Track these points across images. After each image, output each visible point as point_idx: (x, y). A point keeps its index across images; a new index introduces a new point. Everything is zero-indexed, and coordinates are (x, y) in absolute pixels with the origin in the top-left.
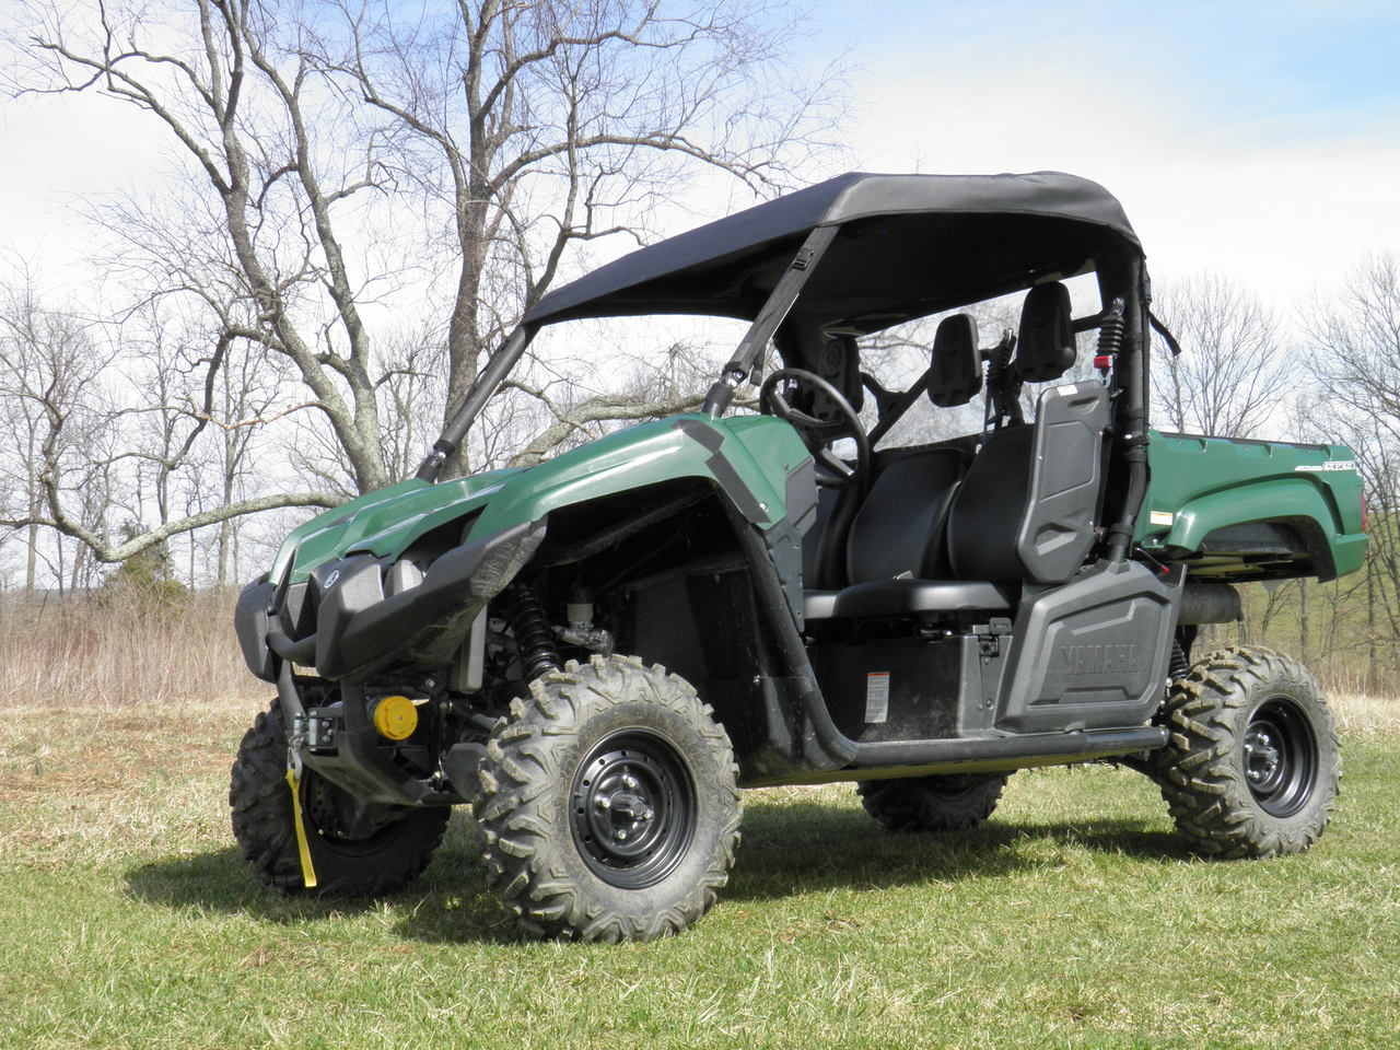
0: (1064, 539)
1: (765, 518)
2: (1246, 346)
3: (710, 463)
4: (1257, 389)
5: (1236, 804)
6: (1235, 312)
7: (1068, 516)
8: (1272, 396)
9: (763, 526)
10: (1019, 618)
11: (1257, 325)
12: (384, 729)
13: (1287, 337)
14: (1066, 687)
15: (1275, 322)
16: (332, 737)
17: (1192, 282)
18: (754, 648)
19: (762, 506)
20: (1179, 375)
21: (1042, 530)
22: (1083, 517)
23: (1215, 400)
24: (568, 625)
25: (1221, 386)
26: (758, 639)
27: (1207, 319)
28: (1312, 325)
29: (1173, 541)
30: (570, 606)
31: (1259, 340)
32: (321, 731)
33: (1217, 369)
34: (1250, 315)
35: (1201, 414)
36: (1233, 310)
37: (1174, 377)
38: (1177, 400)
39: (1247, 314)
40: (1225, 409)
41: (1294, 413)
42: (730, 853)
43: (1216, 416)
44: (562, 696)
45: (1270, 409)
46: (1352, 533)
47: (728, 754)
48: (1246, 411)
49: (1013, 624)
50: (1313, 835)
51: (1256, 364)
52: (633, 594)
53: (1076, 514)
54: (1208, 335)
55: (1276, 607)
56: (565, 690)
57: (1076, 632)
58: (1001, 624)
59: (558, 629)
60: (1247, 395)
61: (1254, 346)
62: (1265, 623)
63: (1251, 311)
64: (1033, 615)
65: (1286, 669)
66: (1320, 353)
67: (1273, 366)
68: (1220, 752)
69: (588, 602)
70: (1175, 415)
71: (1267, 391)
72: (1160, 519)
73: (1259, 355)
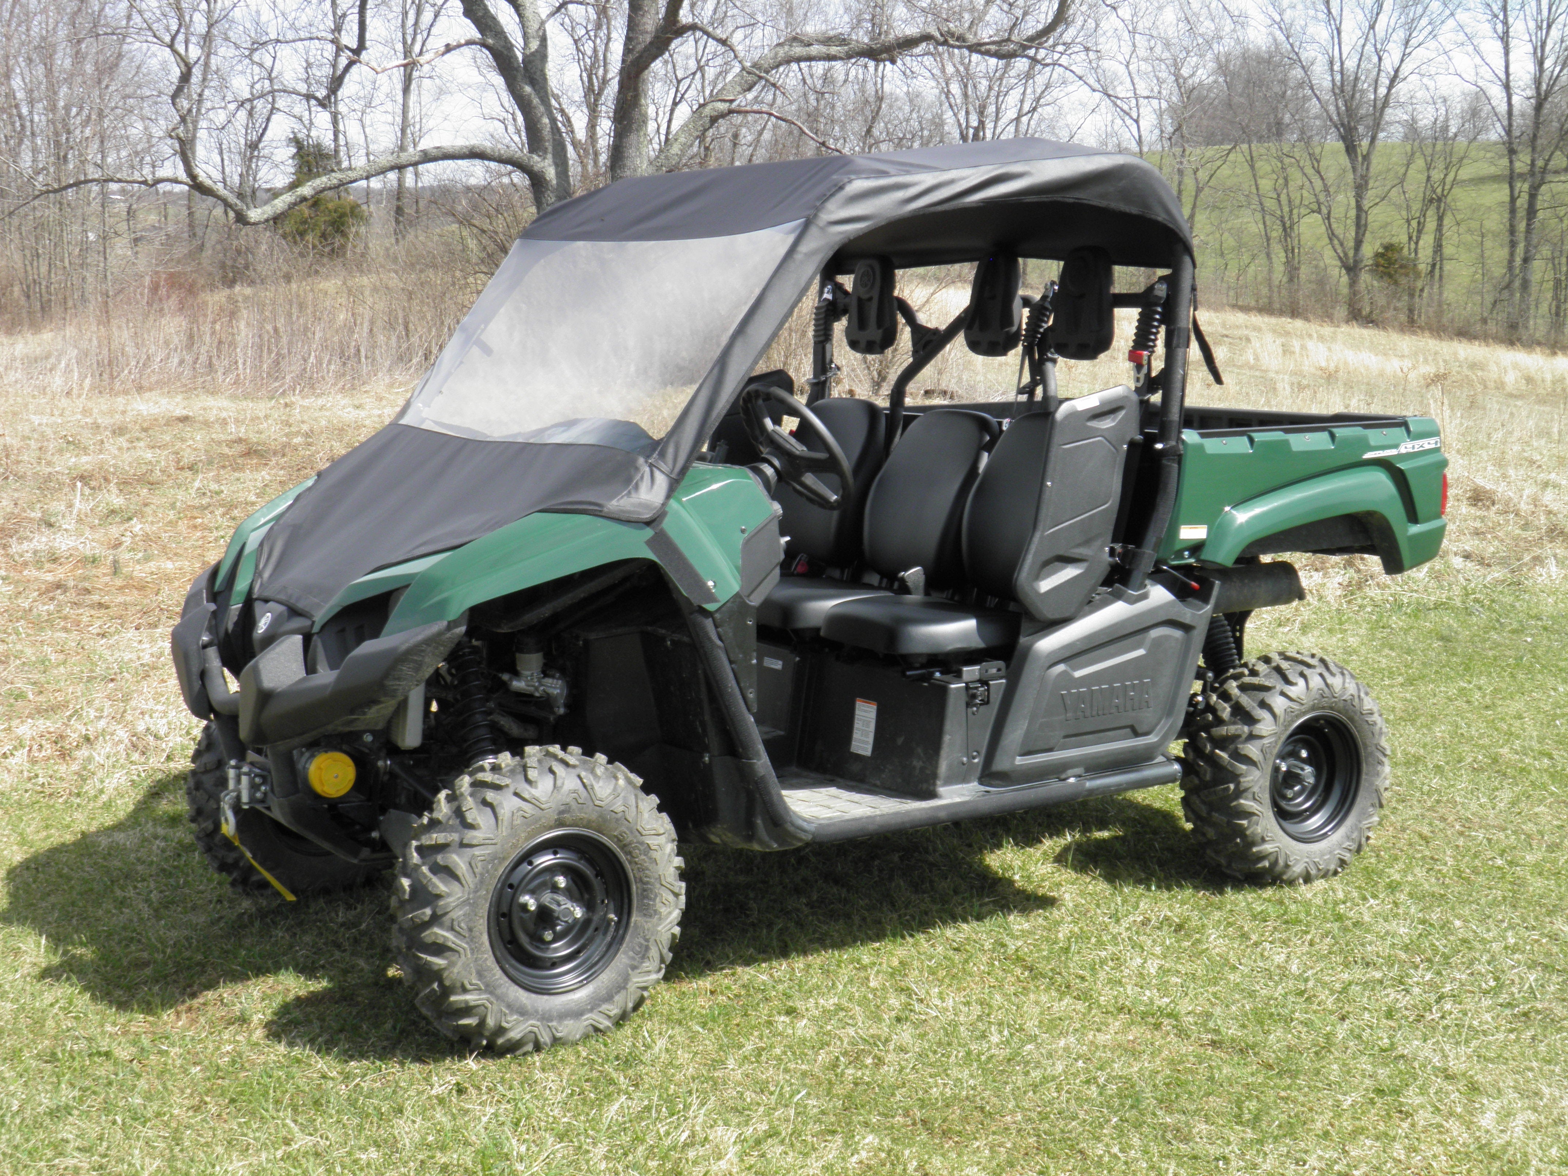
0: (1069, 573)
1: (711, 598)
3: (650, 543)
5: (1258, 839)
7: (1079, 545)
9: (711, 607)
10: (1014, 661)
12: (318, 788)
14: (1063, 733)
16: (265, 794)
18: (703, 724)
19: (710, 584)
21: (1046, 563)
22: (1098, 543)
23: (1550, 10)
24: (516, 674)
26: (707, 717)
29: (1206, 555)
30: (518, 655)
32: (254, 787)
38: (1504, 10)
42: (665, 951)
44: (485, 803)
46: (1428, 520)
47: (670, 847)
49: (1007, 667)
50: (1347, 856)
52: (587, 642)
53: (1087, 542)
56: (490, 795)
57: (1078, 674)
58: (993, 667)
59: (505, 677)
64: (1030, 659)
65: (1327, 685)
68: (1244, 785)
69: (537, 651)
70: (1500, 26)
72: (1191, 533)
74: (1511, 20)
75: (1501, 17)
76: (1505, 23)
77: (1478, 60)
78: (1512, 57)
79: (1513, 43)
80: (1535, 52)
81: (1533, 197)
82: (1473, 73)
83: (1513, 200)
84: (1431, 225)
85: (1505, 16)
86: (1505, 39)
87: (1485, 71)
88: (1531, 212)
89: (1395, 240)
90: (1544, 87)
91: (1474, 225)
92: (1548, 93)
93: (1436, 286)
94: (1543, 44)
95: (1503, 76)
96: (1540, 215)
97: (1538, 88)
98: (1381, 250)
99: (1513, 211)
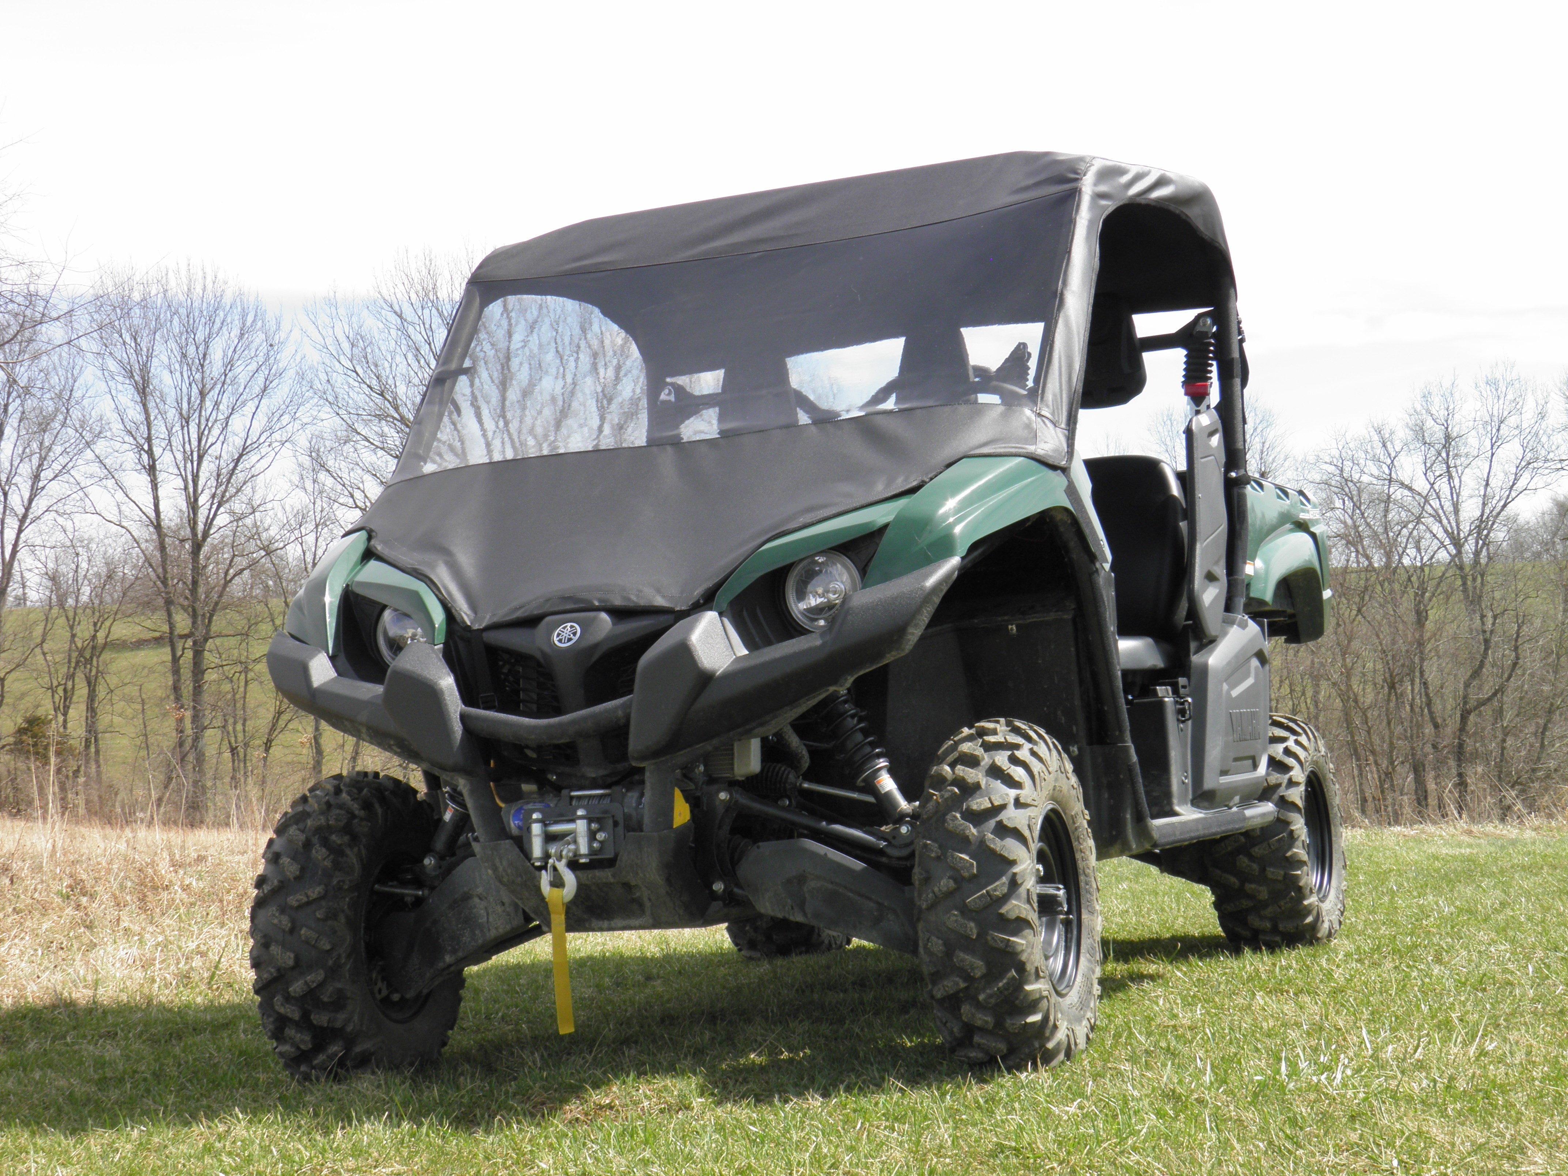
2: (242, 367)
4: (257, 427)
6: (229, 320)
8: (276, 436)
11: (259, 338)
13: (298, 358)
15: (283, 335)
17: (171, 274)
20: (151, 405)
21: (1204, 578)
22: (1221, 564)
23: (200, 440)
25: (207, 420)
27: (190, 330)
28: (329, 341)
31: (261, 359)
33: (203, 394)
34: (248, 324)
35: (179, 456)
36: (226, 316)
37: (145, 406)
38: (149, 439)
39: (244, 324)
40: (214, 451)
41: (306, 461)
43: (200, 458)
45: (273, 453)
48: (241, 456)
51: (257, 390)
53: (1217, 562)
54: (192, 350)
55: (281, 723)
60: (243, 435)
61: (253, 366)
62: (268, 745)
63: (250, 319)
66: (338, 379)
67: (280, 394)
70: (145, 457)
71: (269, 429)
73: (260, 379)
74: (157, 451)
75: (146, 447)
76: (150, 452)
77: (120, 495)
78: (161, 493)
79: (161, 477)
80: (186, 488)
81: (198, 654)
82: (116, 512)
83: (175, 660)
84: (82, 691)
85: (150, 446)
86: (151, 470)
87: (129, 509)
88: (198, 670)
89: (40, 712)
90: (201, 527)
91: (133, 690)
92: (206, 534)
93: (93, 767)
94: (196, 478)
95: (152, 515)
96: (211, 676)
97: (194, 529)
98: (24, 725)
99: (176, 671)
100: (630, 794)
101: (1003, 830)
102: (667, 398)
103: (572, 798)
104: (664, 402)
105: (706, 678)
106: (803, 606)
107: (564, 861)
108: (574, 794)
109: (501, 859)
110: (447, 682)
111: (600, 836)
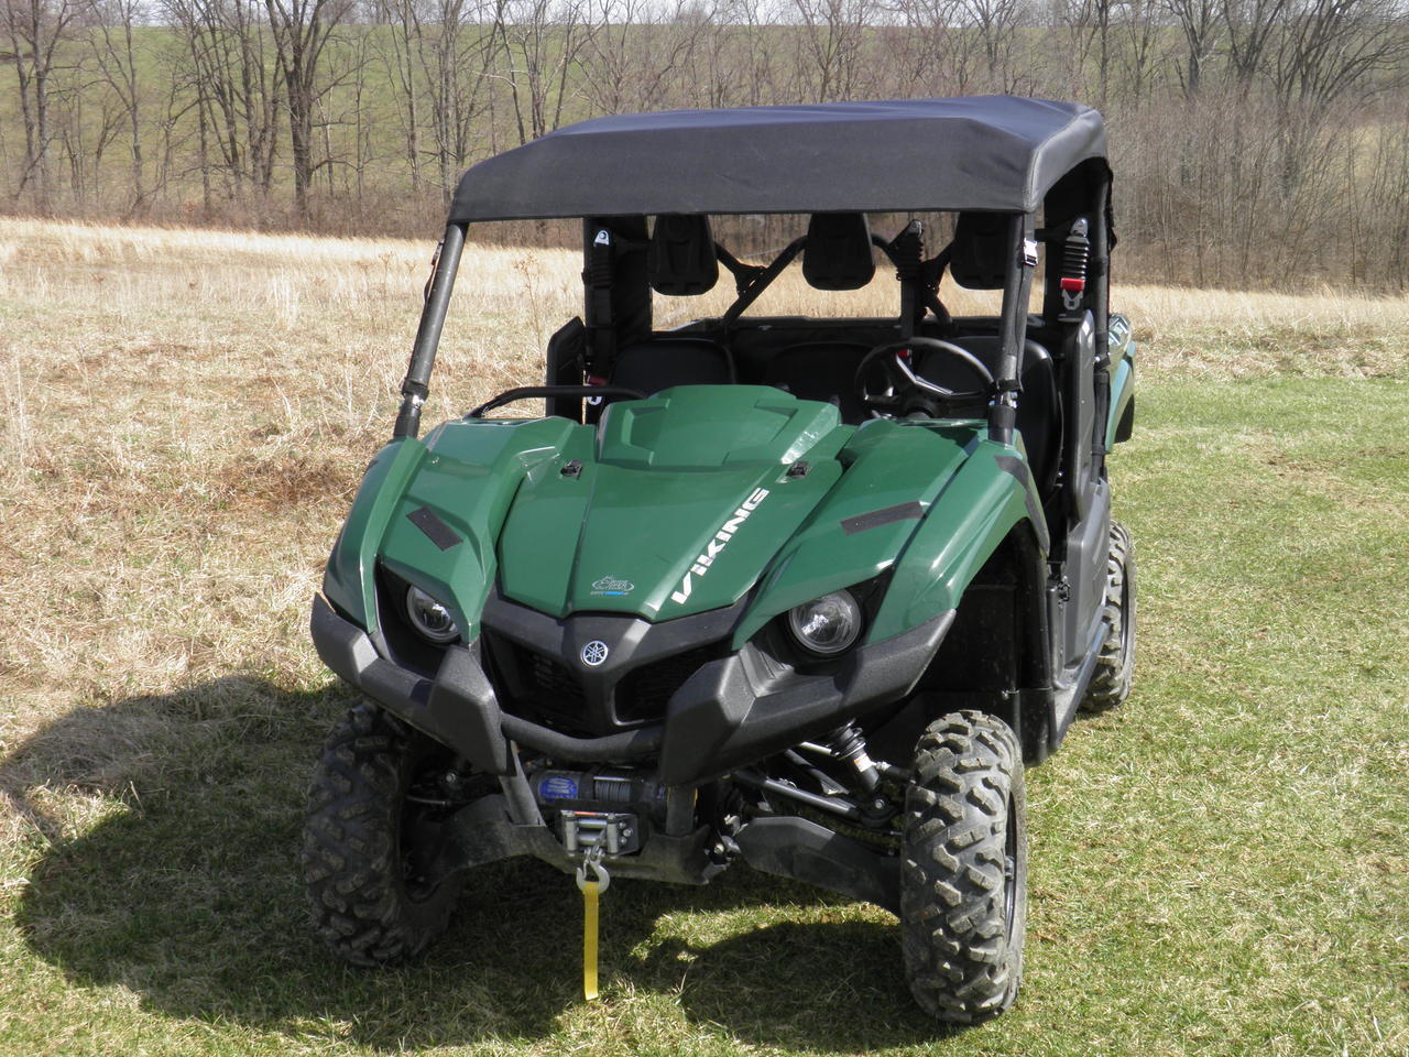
16: (629, 838)
18: (1004, 665)
32: (620, 834)
62: (99, 153)
64: (1082, 556)
100: (648, 784)
101: (981, 860)
102: (602, 242)
103: (595, 781)
104: (598, 244)
105: (732, 728)
106: (807, 630)
107: (598, 861)
108: (596, 778)
109: (535, 840)
110: (487, 695)
111: (627, 833)
